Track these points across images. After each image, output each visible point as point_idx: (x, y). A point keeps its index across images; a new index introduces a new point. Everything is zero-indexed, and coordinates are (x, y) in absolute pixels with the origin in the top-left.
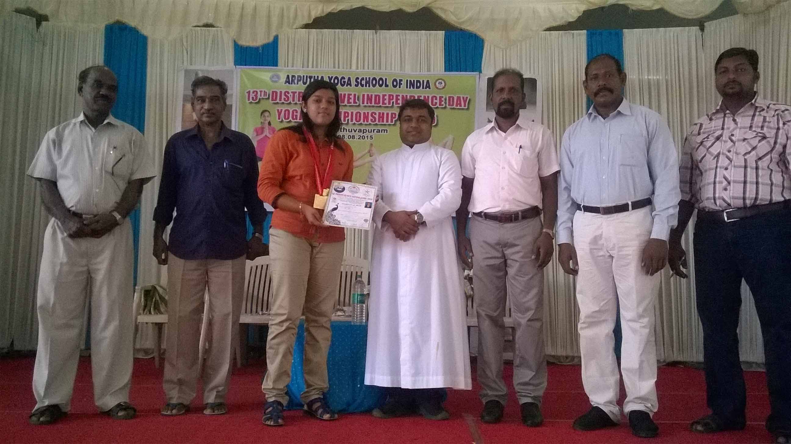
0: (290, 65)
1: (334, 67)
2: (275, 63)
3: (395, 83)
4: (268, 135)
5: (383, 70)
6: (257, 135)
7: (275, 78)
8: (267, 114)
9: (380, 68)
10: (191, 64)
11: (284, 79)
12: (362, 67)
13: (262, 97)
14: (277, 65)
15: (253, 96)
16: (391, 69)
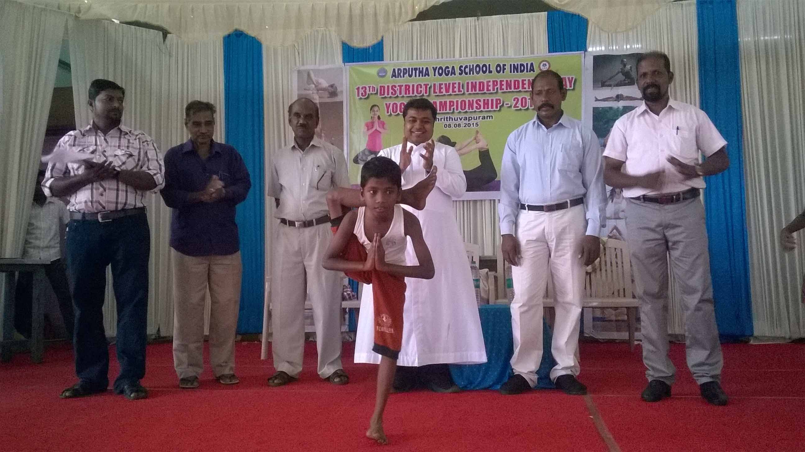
0: (395, 57)
1: (438, 57)
2: (381, 58)
3: (499, 69)
4: (378, 129)
5: (486, 57)
6: (368, 130)
7: (382, 73)
8: (376, 109)
9: (483, 55)
10: (303, 65)
11: (390, 73)
12: (465, 55)
13: (371, 92)
14: (382, 60)
15: (362, 92)
16: (494, 55)
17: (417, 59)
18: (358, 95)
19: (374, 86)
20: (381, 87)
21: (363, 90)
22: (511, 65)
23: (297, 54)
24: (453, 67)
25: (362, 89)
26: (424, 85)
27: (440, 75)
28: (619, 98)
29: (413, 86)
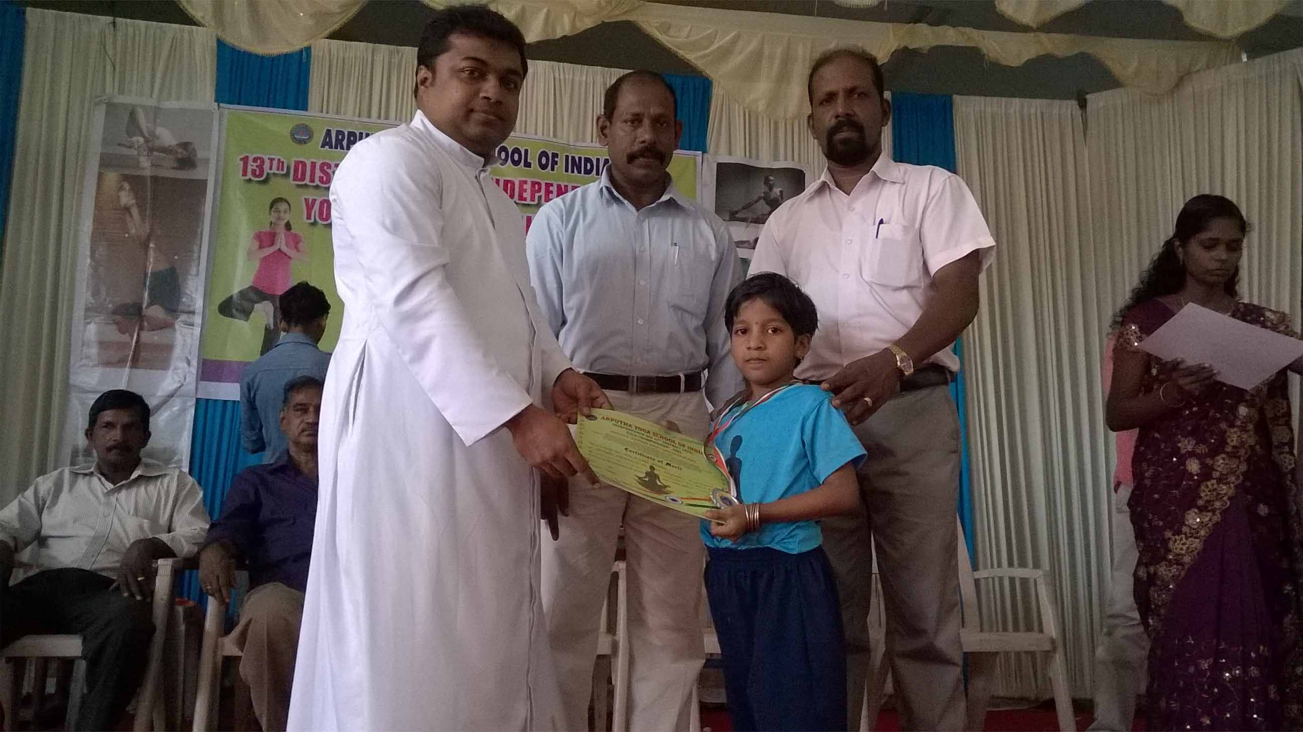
0: (332, 107)
2: (301, 103)
3: (544, 160)
4: (284, 249)
5: (520, 134)
6: (261, 247)
7: (301, 135)
8: (283, 206)
10: (121, 91)
13: (274, 170)
14: (305, 108)
15: (254, 168)
16: (536, 133)
17: (379, 117)
18: (245, 173)
19: (282, 160)
20: (297, 163)
21: (255, 164)
22: (567, 157)
23: (109, 68)
25: (255, 160)
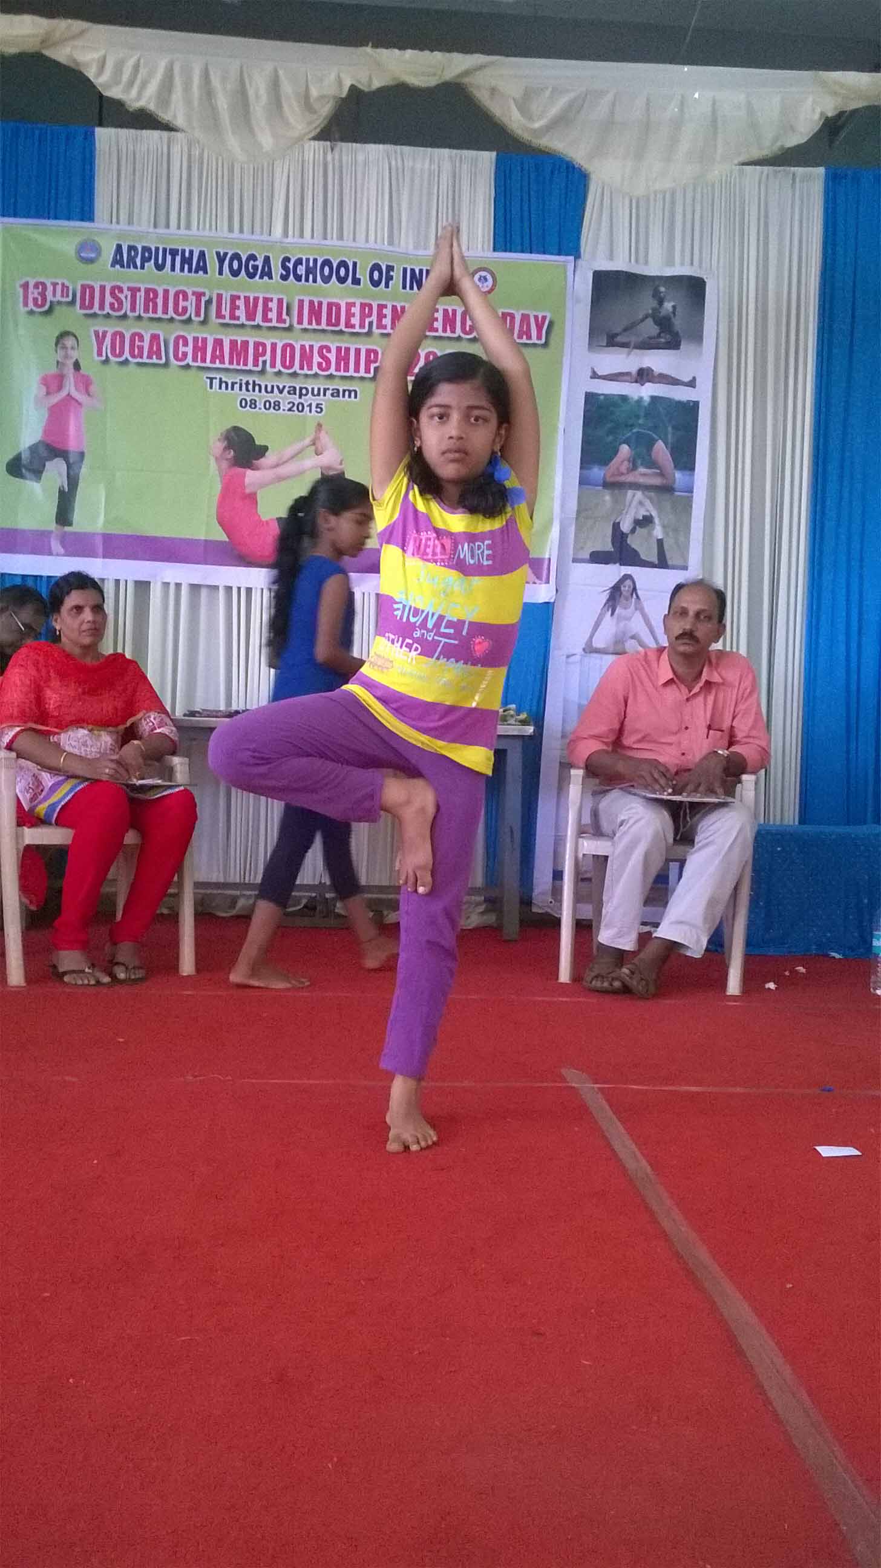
0: (123, 216)
1: (231, 229)
2: (86, 216)
3: (376, 275)
4: (75, 394)
5: (348, 242)
6: (48, 393)
7: (88, 253)
8: (70, 342)
9: (341, 237)
11: (109, 254)
12: (297, 233)
13: (58, 297)
14: (90, 220)
15: (36, 295)
16: (367, 241)
17: (179, 228)
18: (26, 304)
19: (67, 283)
20: (83, 287)
21: (36, 292)
22: (405, 270)
24: (267, 260)
25: (36, 286)
26: (194, 293)
27: (235, 273)
28: (643, 376)
29: (166, 292)
